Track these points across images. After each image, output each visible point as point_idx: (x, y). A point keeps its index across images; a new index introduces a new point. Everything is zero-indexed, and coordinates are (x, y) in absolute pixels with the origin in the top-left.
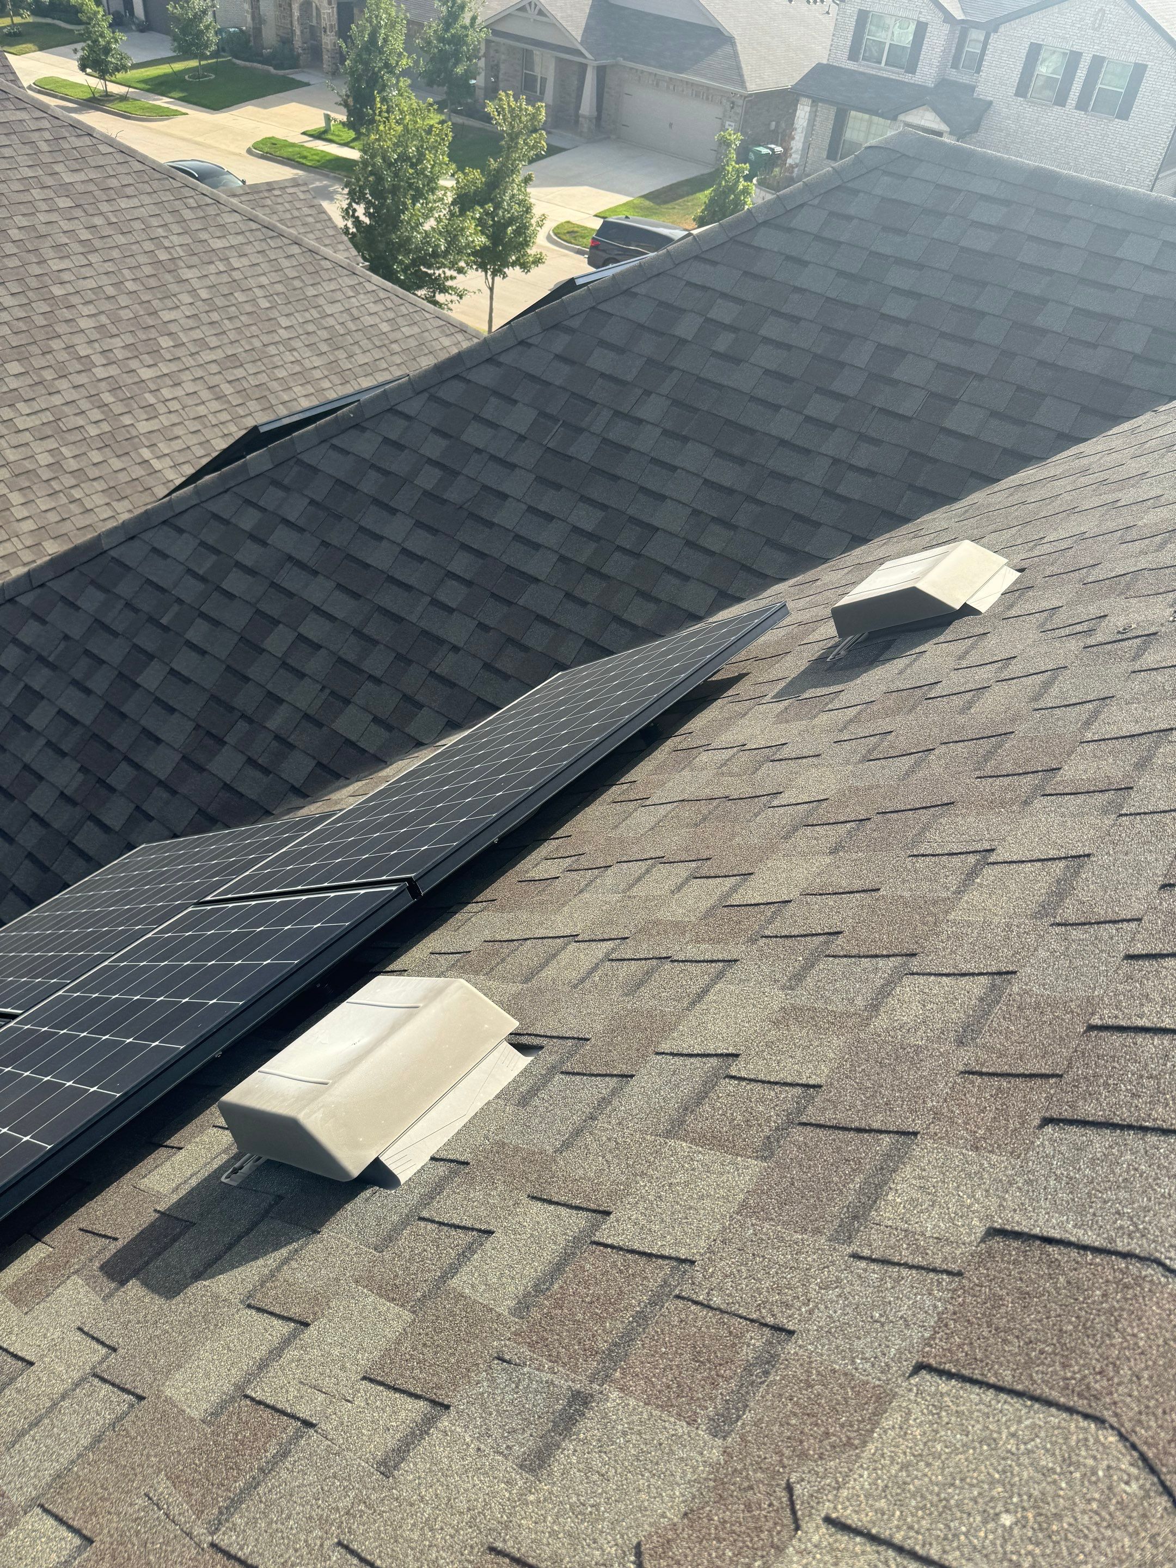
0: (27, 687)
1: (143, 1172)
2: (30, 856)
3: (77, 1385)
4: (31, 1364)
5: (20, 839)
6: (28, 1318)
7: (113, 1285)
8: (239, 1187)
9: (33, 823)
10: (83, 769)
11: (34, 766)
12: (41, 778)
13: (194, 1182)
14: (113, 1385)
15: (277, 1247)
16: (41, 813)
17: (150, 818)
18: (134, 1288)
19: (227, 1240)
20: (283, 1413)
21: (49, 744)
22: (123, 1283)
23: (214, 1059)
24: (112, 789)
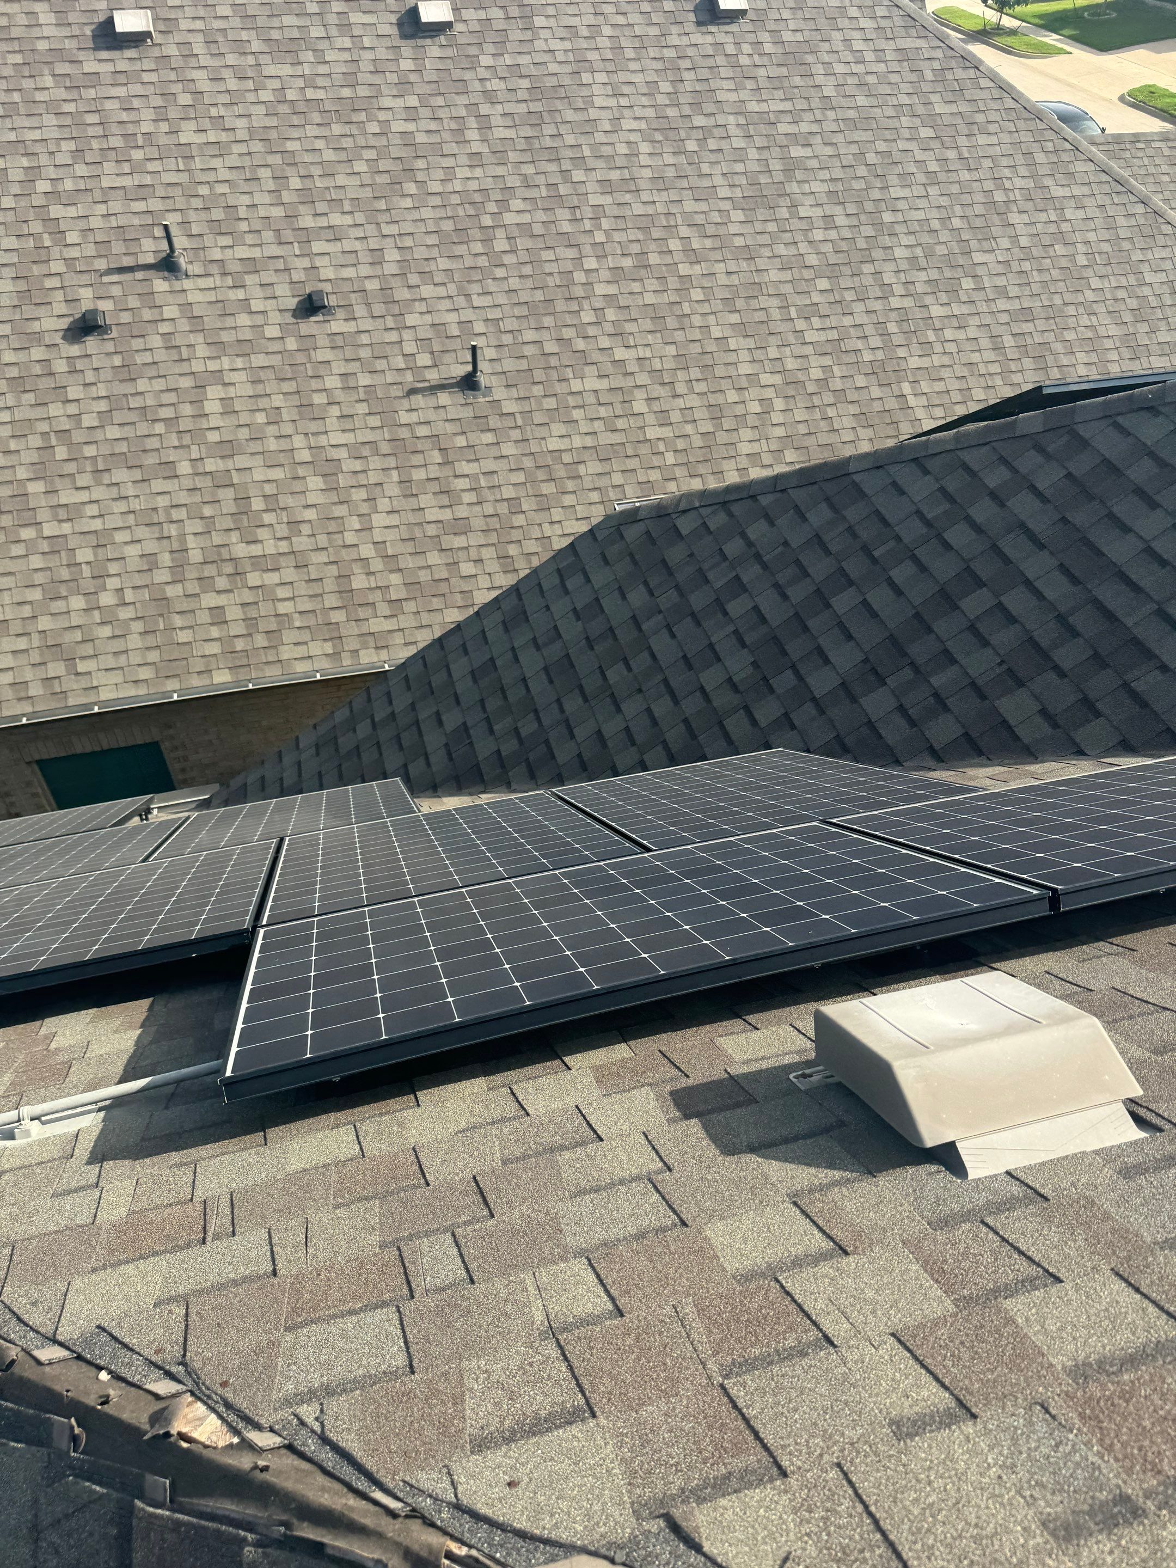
0: (737, 577)
1: (720, 1031)
2: (686, 721)
3: (633, 1179)
4: (601, 1140)
5: (683, 704)
6: (605, 1100)
7: (677, 1114)
8: (806, 1092)
9: (698, 694)
10: (755, 664)
11: (717, 648)
12: (719, 660)
13: (764, 1065)
14: (663, 1198)
15: (831, 1166)
16: (708, 688)
17: (793, 727)
18: (694, 1126)
19: (785, 1132)
20: (808, 1316)
21: (736, 632)
22: (687, 1117)
23: (813, 968)
24: (771, 690)
